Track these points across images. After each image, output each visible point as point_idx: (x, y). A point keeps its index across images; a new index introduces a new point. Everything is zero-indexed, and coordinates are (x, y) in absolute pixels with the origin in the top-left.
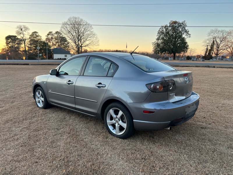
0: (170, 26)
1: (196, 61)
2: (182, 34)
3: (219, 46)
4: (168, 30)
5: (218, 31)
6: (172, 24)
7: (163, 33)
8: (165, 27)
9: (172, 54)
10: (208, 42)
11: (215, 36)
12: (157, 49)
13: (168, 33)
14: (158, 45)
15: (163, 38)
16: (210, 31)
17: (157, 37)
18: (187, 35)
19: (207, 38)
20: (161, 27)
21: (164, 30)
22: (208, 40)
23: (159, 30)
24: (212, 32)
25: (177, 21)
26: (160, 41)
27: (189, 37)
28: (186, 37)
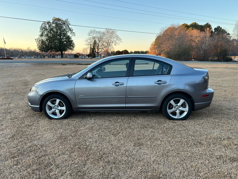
0: (53, 23)
1: (84, 58)
2: (66, 32)
3: (98, 45)
4: (52, 27)
5: (96, 32)
6: (55, 20)
7: (46, 29)
8: (48, 23)
9: (60, 52)
10: (89, 41)
11: (94, 36)
12: (42, 46)
13: (52, 30)
14: (43, 42)
15: (47, 35)
16: (90, 31)
17: (40, 33)
18: (72, 34)
19: (88, 37)
20: (43, 23)
21: (47, 26)
22: (89, 39)
23: (42, 26)
24: (91, 32)
25: (60, 18)
26: (44, 38)
27: (74, 36)
28: (71, 35)
